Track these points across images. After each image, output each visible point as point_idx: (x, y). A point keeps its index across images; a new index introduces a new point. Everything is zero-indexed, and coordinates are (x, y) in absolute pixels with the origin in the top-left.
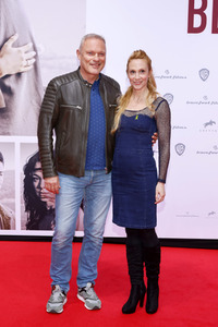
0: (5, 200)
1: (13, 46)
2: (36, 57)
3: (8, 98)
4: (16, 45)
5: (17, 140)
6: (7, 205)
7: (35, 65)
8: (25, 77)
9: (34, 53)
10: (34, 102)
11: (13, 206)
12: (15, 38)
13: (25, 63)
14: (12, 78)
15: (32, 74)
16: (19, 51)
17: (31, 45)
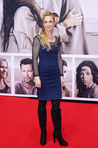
0: (68, 84)
1: (73, 14)
2: (83, 18)
3: (69, 37)
4: (74, 13)
5: (73, 56)
7: (82, 22)
8: (78, 28)
9: (82, 17)
10: (81, 39)
11: (71, 86)
12: (73, 10)
13: (77, 21)
14: (72, 28)
15: (81, 26)
16: (75, 16)
17: (80, 13)
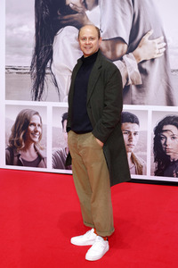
0: (139, 153)
1: (149, 39)
2: (166, 47)
3: (144, 77)
4: (152, 38)
5: (150, 108)
6: (141, 156)
7: (165, 53)
8: (157, 61)
9: (164, 44)
10: (163, 80)
11: (145, 158)
12: (151, 33)
13: (157, 51)
14: (148, 63)
15: (162, 59)
16: (154, 43)
17: (162, 38)
